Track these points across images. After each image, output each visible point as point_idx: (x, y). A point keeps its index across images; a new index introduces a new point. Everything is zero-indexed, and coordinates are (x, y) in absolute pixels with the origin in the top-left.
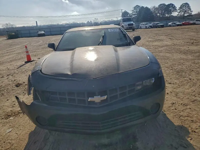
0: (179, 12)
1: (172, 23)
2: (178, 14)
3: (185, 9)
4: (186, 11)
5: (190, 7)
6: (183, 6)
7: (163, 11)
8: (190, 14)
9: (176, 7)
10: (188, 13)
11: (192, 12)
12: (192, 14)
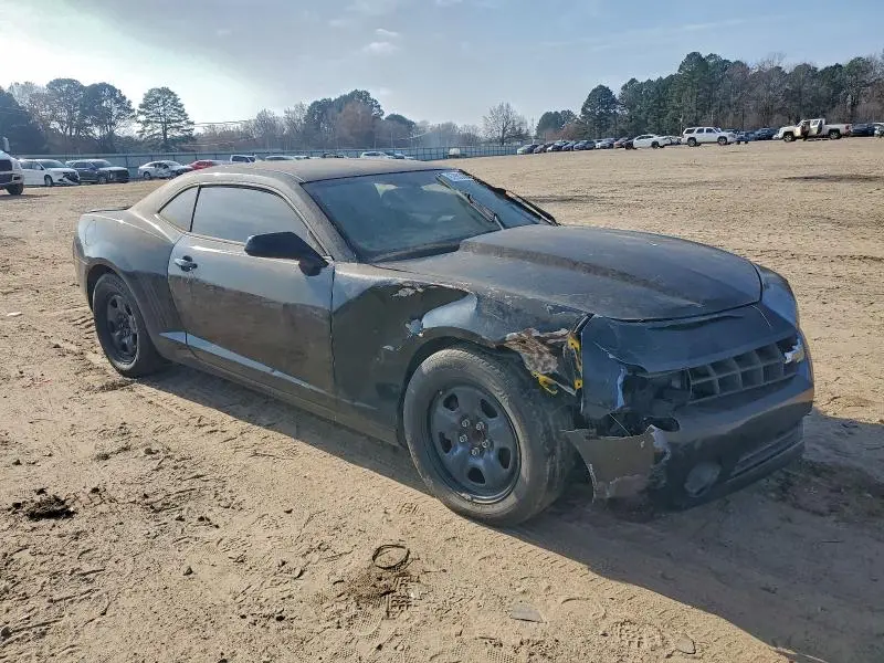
0: (146, 123)
1: (155, 165)
2: (140, 129)
3: (165, 110)
4: (169, 122)
5: (181, 106)
6: (157, 100)
7: (77, 113)
8: (187, 133)
9: (129, 102)
10: (178, 128)
11: (191, 127)
12: (194, 133)
